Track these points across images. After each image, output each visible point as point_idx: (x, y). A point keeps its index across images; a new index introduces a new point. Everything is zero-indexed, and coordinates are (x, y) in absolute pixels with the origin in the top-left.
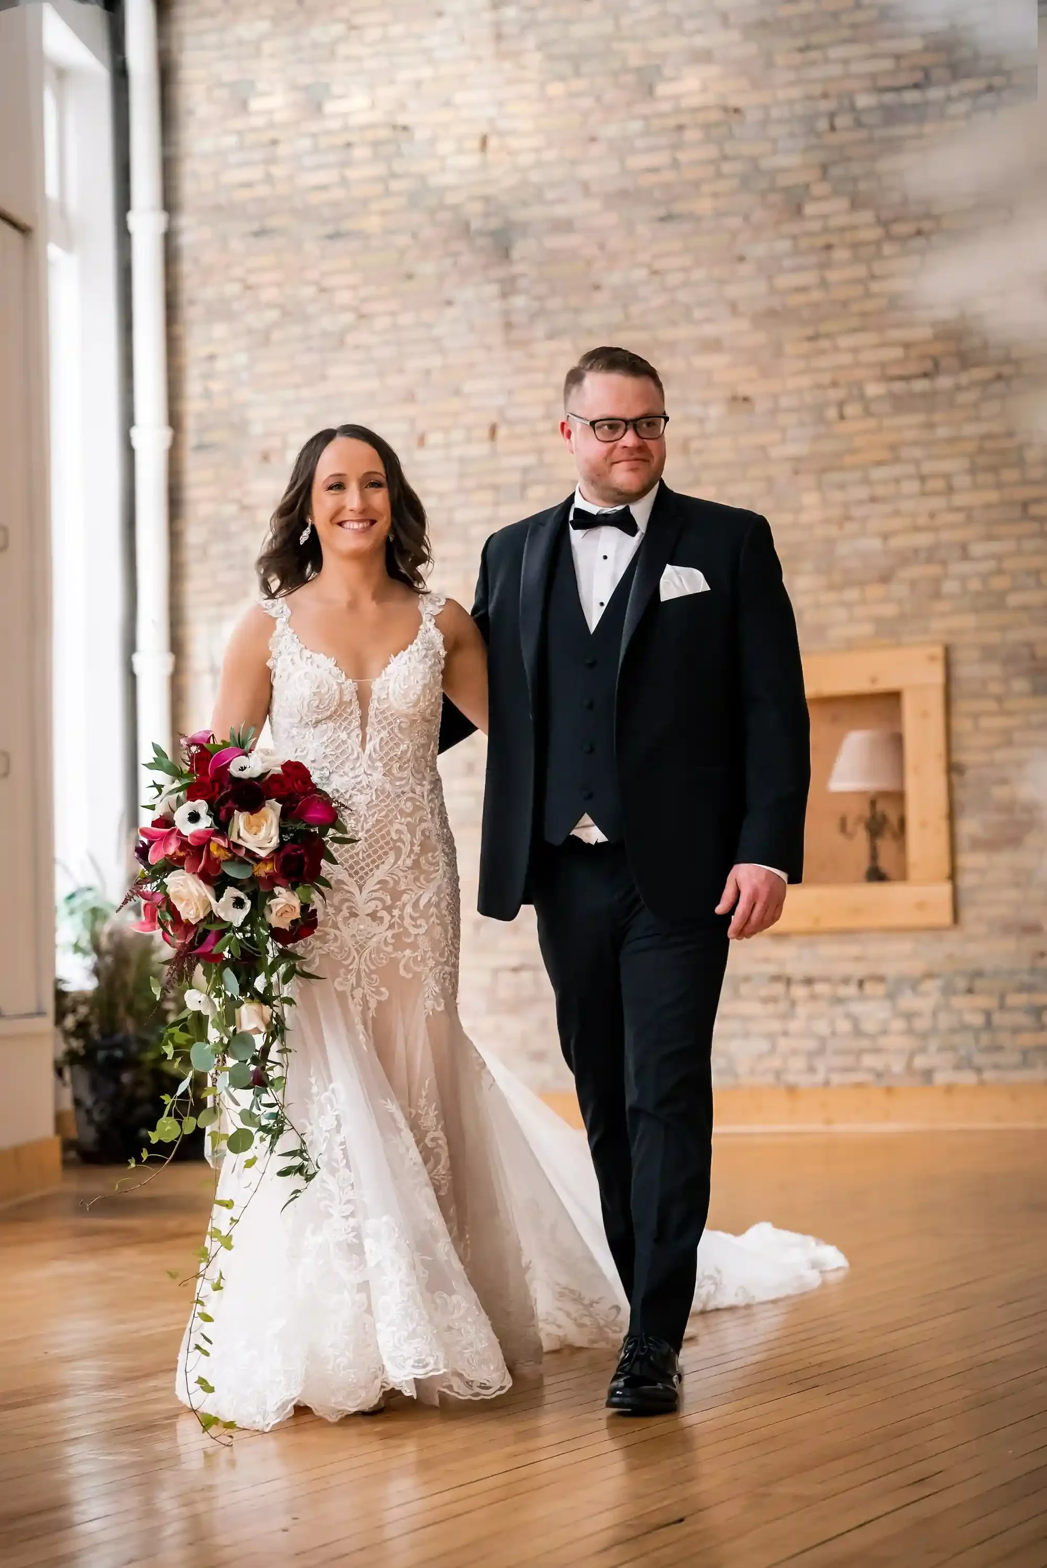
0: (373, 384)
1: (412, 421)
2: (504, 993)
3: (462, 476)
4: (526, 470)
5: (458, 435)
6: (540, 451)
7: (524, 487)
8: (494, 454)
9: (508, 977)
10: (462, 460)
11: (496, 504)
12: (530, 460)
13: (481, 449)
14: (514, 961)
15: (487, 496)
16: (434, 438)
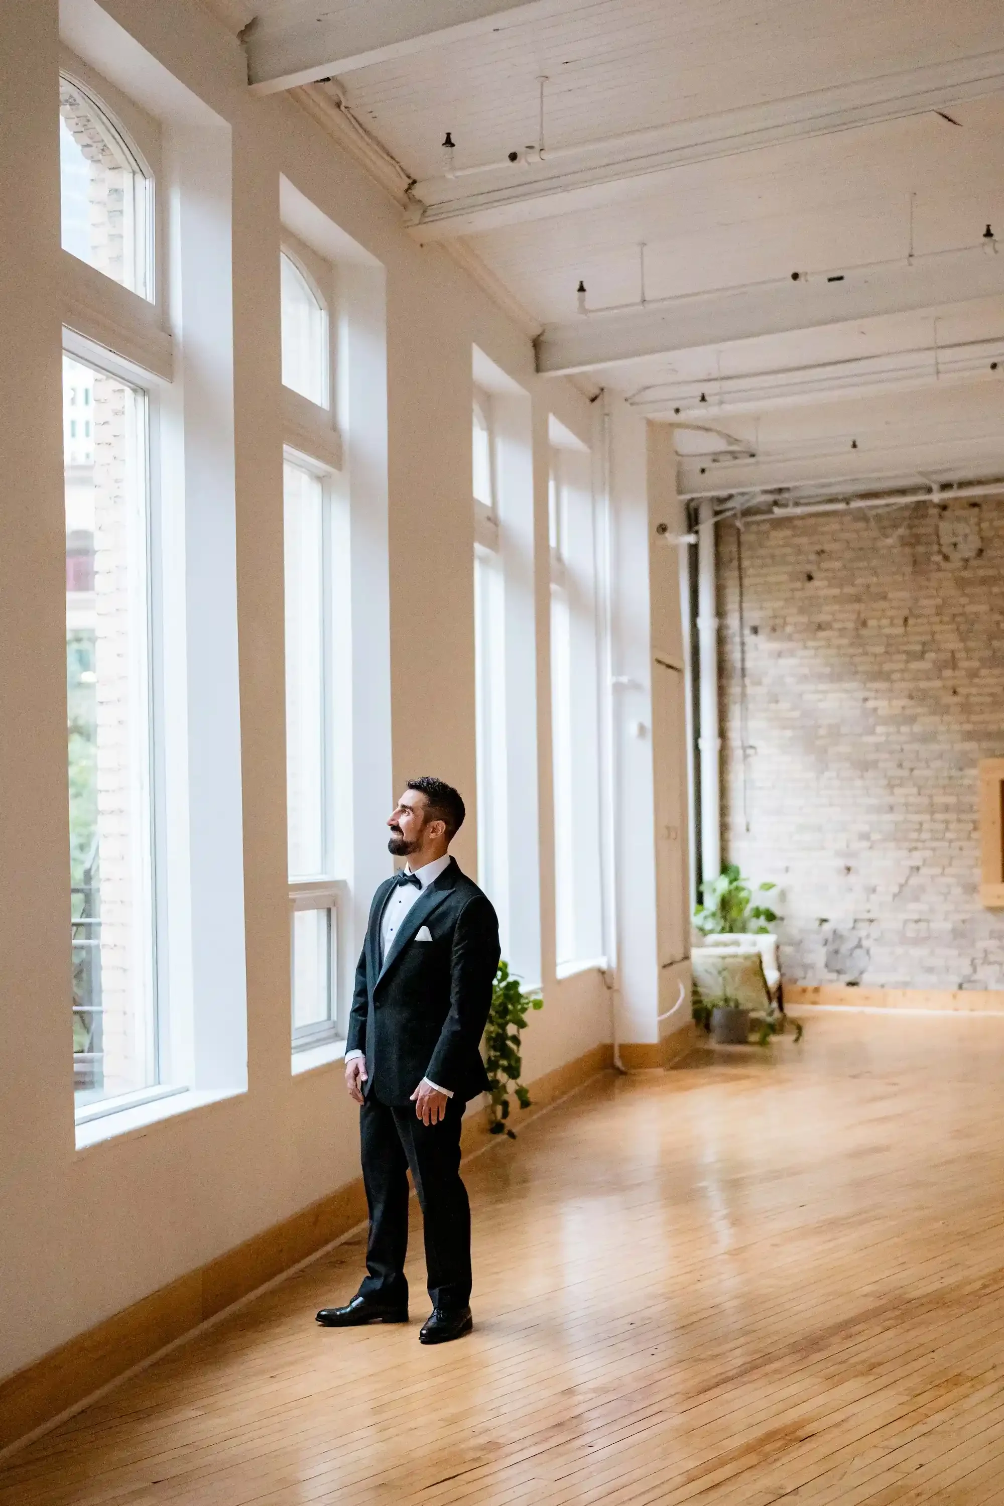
0: (836, 591)
1: (859, 613)
2: (910, 934)
3: (888, 645)
4: (924, 644)
5: (885, 622)
6: (933, 634)
7: (923, 653)
8: (906, 634)
9: (912, 926)
10: (888, 636)
11: (907, 662)
12: (927, 638)
13: (900, 630)
14: (916, 917)
15: (904, 657)
16: (872, 623)
